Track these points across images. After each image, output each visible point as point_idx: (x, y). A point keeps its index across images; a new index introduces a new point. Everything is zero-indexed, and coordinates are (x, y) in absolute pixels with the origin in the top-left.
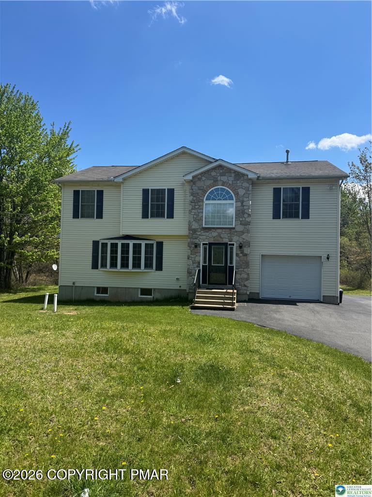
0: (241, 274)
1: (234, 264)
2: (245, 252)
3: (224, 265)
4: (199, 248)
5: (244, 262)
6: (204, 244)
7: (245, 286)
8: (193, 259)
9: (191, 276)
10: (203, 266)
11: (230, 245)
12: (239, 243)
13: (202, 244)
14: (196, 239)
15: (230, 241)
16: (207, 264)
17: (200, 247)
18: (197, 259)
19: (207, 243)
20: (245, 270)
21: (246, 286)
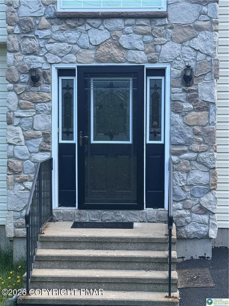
0: (188, 172)
1: (166, 139)
2: (204, 96)
3: (130, 142)
4: (44, 87)
5: (198, 129)
6: (61, 72)
7: (204, 211)
8: (27, 123)
9: (21, 182)
10: (60, 146)
11: (151, 72)
12: (183, 66)
13: (54, 73)
14: (34, 53)
15: (152, 61)
16: (75, 141)
17: (49, 83)
18: (40, 123)
19: (74, 66)
20: (201, 155)
21: (206, 211)
